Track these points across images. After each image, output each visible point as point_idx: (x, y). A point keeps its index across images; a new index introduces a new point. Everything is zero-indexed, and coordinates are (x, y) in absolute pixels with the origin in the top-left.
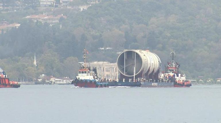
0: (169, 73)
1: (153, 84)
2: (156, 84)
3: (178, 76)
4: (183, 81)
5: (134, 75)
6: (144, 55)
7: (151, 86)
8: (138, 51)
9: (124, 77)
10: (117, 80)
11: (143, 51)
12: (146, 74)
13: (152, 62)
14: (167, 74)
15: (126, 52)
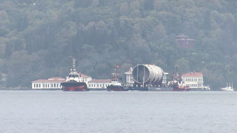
0: (174, 81)
1: (157, 89)
2: (160, 89)
3: (180, 83)
4: (184, 86)
5: (144, 83)
6: (151, 68)
7: (156, 90)
8: (146, 66)
9: (137, 84)
10: (132, 86)
11: (150, 65)
12: (153, 82)
13: (157, 73)
14: (172, 81)
15: (138, 66)
